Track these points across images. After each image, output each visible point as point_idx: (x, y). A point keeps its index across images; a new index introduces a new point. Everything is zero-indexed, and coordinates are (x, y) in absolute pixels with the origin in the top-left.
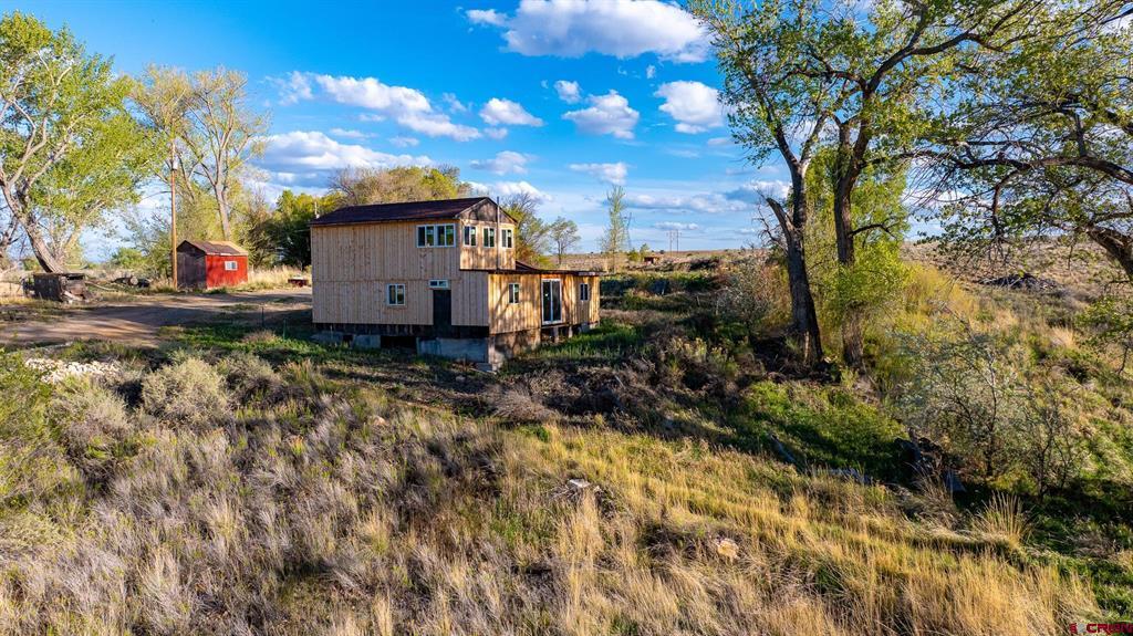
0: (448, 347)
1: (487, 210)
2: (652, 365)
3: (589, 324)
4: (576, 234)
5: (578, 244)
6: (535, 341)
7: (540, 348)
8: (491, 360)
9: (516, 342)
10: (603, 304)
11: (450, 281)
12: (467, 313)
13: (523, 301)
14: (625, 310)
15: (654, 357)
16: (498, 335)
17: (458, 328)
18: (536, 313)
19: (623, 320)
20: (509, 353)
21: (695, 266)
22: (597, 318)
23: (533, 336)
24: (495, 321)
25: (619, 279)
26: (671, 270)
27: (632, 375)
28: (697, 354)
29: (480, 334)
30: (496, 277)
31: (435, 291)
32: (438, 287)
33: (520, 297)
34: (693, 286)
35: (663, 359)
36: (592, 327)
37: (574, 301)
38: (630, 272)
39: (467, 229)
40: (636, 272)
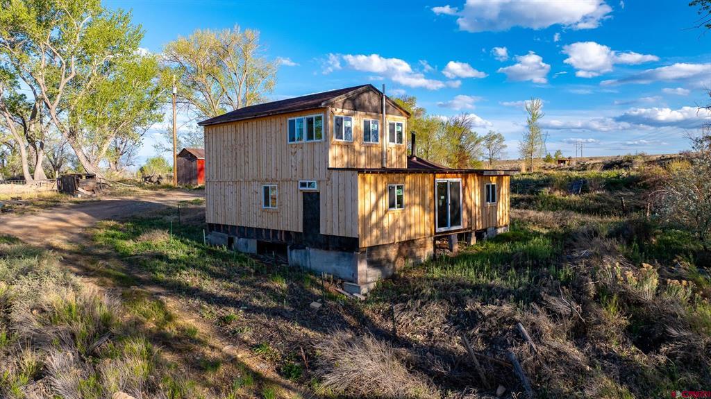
0: (318, 259)
1: (371, 100)
2: (577, 308)
3: (496, 228)
4: (504, 143)
5: (505, 150)
6: (426, 252)
7: (434, 259)
8: (360, 278)
9: (399, 254)
10: (514, 203)
11: (319, 182)
12: (335, 220)
13: (410, 205)
14: (540, 210)
15: (578, 293)
16: (371, 248)
17: (328, 237)
18: (427, 218)
19: (536, 222)
20: (389, 269)
21: (609, 166)
22: (506, 220)
23: (424, 246)
24: (367, 230)
25: (535, 177)
26: (584, 169)
27: (545, 324)
28: (646, 287)
29: (348, 246)
30: (370, 178)
31: (305, 194)
32: (307, 189)
33: (406, 199)
34: (612, 185)
35: (592, 293)
36: (500, 231)
37: (478, 203)
38: (546, 172)
39: (339, 122)
40: (551, 172)
